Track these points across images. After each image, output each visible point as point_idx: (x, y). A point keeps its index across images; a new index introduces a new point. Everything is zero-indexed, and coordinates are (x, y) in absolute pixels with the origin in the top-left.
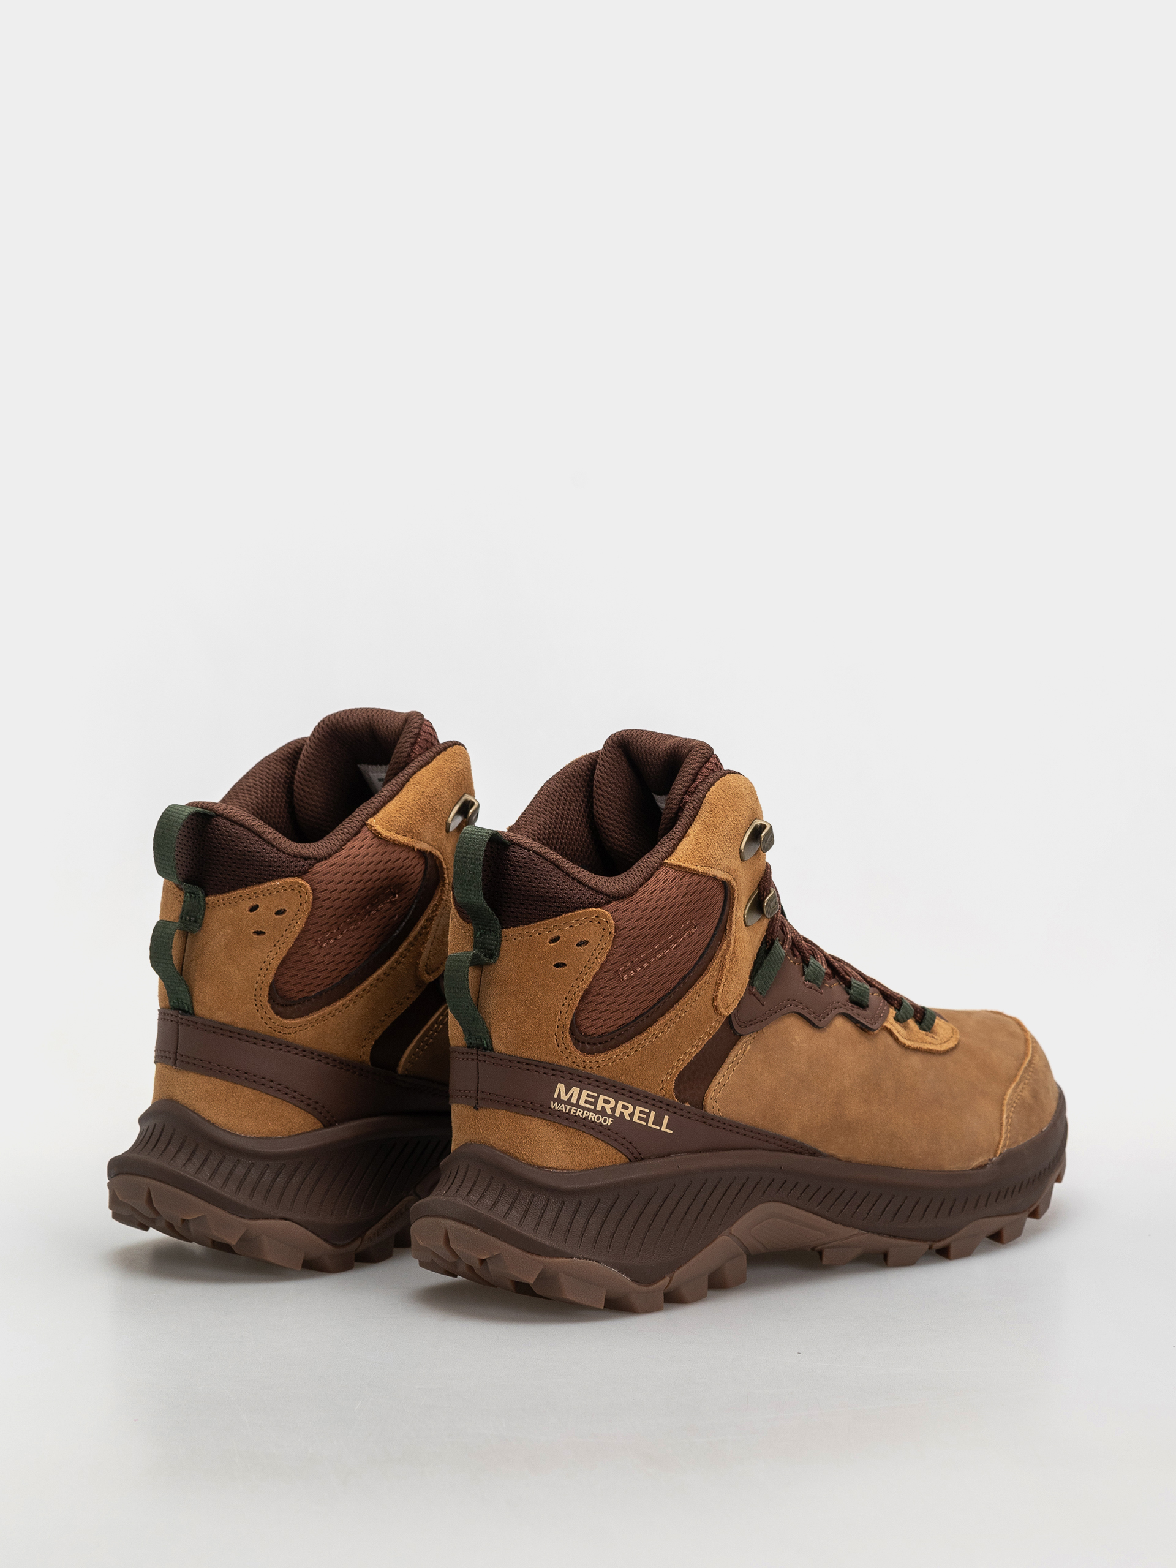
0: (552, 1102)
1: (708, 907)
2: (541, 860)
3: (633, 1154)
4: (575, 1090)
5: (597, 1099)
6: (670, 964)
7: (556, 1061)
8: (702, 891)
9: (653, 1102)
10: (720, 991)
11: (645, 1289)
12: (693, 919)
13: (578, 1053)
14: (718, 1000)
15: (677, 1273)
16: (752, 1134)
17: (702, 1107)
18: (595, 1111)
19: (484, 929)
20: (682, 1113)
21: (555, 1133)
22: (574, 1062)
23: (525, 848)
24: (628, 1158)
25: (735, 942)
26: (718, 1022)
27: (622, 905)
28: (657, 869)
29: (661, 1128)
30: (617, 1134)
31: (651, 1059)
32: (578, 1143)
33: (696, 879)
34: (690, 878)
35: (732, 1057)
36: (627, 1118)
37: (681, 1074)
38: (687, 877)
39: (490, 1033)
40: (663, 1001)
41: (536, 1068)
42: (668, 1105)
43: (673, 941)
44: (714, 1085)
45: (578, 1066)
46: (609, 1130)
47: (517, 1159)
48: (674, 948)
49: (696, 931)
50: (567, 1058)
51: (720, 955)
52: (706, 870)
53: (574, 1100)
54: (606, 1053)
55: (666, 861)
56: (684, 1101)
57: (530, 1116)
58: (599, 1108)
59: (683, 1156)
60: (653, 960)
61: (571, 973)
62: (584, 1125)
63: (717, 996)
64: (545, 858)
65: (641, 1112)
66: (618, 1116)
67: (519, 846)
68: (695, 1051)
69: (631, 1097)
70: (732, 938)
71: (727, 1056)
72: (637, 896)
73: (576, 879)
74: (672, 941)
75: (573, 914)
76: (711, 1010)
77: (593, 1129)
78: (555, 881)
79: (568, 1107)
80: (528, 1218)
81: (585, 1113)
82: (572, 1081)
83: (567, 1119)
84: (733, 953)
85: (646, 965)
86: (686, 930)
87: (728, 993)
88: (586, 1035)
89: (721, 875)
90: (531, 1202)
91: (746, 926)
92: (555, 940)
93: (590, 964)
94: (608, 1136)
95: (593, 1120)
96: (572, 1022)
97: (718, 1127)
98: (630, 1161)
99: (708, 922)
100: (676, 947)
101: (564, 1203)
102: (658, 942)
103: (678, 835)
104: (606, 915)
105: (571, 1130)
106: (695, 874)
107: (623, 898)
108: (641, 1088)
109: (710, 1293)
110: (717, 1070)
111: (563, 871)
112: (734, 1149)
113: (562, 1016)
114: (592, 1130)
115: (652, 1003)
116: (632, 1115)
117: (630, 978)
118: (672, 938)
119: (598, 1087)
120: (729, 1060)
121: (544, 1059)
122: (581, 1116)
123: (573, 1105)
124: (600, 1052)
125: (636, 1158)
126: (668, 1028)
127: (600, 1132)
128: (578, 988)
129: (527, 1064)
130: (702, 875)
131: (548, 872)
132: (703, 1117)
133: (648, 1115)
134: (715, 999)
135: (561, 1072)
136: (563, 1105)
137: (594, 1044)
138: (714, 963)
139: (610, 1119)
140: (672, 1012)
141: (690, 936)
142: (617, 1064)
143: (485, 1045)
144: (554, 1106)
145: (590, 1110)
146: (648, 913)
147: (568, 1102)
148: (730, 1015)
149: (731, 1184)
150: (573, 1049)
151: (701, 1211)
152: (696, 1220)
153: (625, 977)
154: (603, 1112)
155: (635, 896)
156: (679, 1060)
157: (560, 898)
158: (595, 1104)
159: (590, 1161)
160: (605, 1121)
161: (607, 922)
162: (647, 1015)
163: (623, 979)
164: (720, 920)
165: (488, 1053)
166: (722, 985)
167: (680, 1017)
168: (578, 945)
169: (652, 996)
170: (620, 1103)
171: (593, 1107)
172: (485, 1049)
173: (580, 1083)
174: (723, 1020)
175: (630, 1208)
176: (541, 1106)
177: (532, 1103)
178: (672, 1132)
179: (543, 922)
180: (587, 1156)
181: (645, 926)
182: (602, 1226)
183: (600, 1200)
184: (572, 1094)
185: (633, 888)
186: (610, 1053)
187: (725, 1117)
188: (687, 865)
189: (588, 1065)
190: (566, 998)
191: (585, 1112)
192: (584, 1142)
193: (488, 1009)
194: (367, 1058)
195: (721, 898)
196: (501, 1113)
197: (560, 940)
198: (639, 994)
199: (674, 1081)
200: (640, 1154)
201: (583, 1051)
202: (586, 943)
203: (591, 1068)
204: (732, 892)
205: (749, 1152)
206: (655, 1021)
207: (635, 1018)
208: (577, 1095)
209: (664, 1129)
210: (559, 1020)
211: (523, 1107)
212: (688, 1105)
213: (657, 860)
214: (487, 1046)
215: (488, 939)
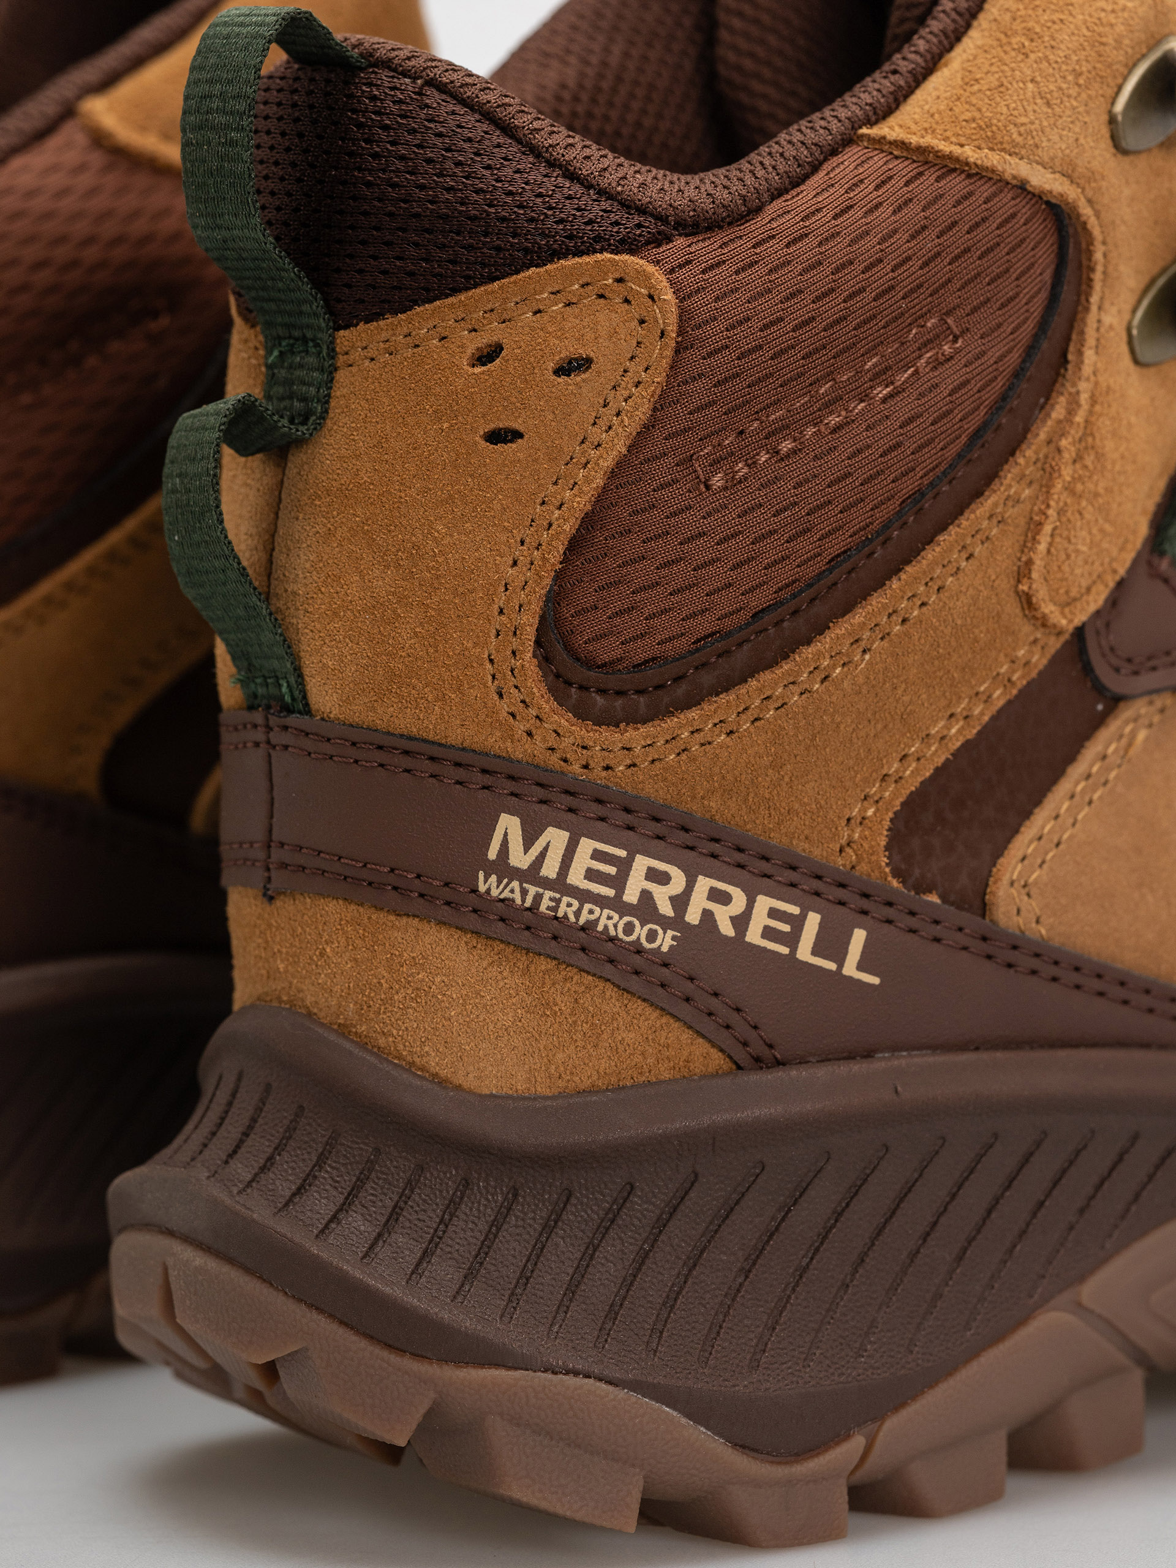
0: (481, 875)
1: (998, 276)
2: (451, 107)
3: (745, 1044)
4: (556, 838)
5: (624, 867)
6: (869, 447)
7: (493, 741)
8: (977, 225)
9: (816, 884)
10: (1042, 547)
11: (780, 1472)
12: (948, 313)
13: (563, 720)
14: (1034, 575)
15: (892, 1424)
16: (1146, 1001)
17: (983, 908)
18: (617, 905)
19: (290, 337)
20: (913, 922)
21: (494, 971)
22: (552, 749)
23: (405, 74)
24: (730, 1057)
25: (1093, 401)
26: (1037, 649)
27: (705, 248)
28: (834, 152)
29: (841, 965)
30: (691, 979)
31: (807, 749)
32: (564, 1004)
33: (956, 184)
34: (938, 180)
35: (1088, 760)
36: (727, 929)
37: (914, 804)
38: (930, 177)
39: (295, 659)
40: (847, 566)
41: (434, 768)
42: (866, 896)
43: (881, 375)
44: (1023, 843)
45: (565, 760)
46: (666, 965)
47: (380, 1053)
48: (884, 400)
49: (958, 351)
50: (530, 734)
51: (1042, 436)
52: (992, 159)
53: (550, 869)
54: (657, 722)
55: (864, 131)
56: (922, 888)
57: (415, 916)
58: (631, 896)
59: (916, 1060)
60: (810, 431)
61: (536, 460)
62: (583, 949)
63: (1029, 563)
64: (463, 102)
65: (773, 913)
66: (696, 922)
67: (390, 69)
68: (958, 734)
69: (741, 866)
70: (1083, 386)
71: (1071, 757)
72: (756, 226)
73: (560, 167)
74: (877, 376)
75: (542, 270)
76: (1012, 608)
77: (611, 961)
78: (488, 167)
79: (533, 890)
80: (399, 1238)
81: (585, 912)
82: (544, 807)
83: (528, 928)
84: (1085, 434)
85: (786, 446)
86: (925, 345)
87: (1068, 557)
88: (589, 664)
89: (1041, 179)
90: (410, 1185)
91: (1136, 361)
92: (488, 355)
93: (597, 434)
94: (663, 986)
95: (612, 932)
96: (543, 619)
97: (1034, 972)
98: (739, 1068)
99: (999, 325)
100: (891, 396)
101: (516, 1195)
102: (829, 376)
103: (913, 62)
104: (648, 277)
105: (544, 964)
106: (954, 170)
107: (709, 229)
108: (777, 839)
109: (1015, 1483)
110: (1037, 799)
111: (519, 141)
112: (1094, 1045)
113: (508, 601)
114: (609, 966)
115: (811, 571)
116: (741, 922)
117: (733, 483)
118: (875, 366)
119: (630, 828)
120: (1077, 770)
121: (456, 735)
122: (572, 918)
123: (546, 883)
124: (636, 719)
125: (757, 1060)
126: (864, 652)
127: (637, 973)
128: (560, 507)
129: (406, 753)
130: (977, 174)
131: (470, 140)
132: (984, 939)
133: (798, 923)
134: (1023, 572)
135: (511, 778)
136: (515, 884)
137: (619, 693)
138: (1021, 461)
139: (670, 933)
140: (877, 601)
141: (937, 364)
142: (693, 760)
143: (288, 698)
144: (489, 885)
145: (601, 901)
146: (789, 278)
147: (532, 874)
148: (1079, 633)
149: (1078, 1152)
150: (546, 704)
151: (979, 1231)
152: (960, 1258)
153: (717, 481)
154: (646, 908)
155: (751, 226)
156: (904, 757)
157: (504, 219)
158: (619, 882)
159: (604, 1064)
160: (652, 936)
161: (651, 297)
162: (792, 605)
163: (708, 487)
164: (1043, 325)
165: (293, 720)
166: (1048, 528)
167: (904, 621)
168: (559, 371)
169: (806, 546)
170: (704, 884)
171: (610, 892)
172: (288, 710)
173: (570, 816)
174: (1055, 644)
175: (733, 1217)
176: (447, 884)
177: (419, 876)
178: (875, 980)
179: (451, 300)
180: (596, 1046)
181: (781, 319)
182: (639, 1269)
183: (632, 1187)
184: (546, 849)
185: (744, 198)
186: (672, 722)
187: (1057, 942)
188: (928, 140)
189: (598, 758)
190: (522, 543)
191: (587, 906)
192: (586, 1001)
193: (295, 582)
194: (89, 783)
195: (1045, 258)
196: (333, 909)
197: (503, 353)
198: (763, 537)
199: (887, 824)
200: (771, 1046)
201: (581, 713)
202: (584, 364)
203: (607, 768)
204: (1084, 245)
205: (1138, 1055)
206: (821, 629)
207: (754, 616)
208: (561, 852)
209: (850, 969)
210: (501, 612)
211: (395, 888)
212: (934, 898)
213: (835, 126)
214: (293, 699)
215: (301, 366)
